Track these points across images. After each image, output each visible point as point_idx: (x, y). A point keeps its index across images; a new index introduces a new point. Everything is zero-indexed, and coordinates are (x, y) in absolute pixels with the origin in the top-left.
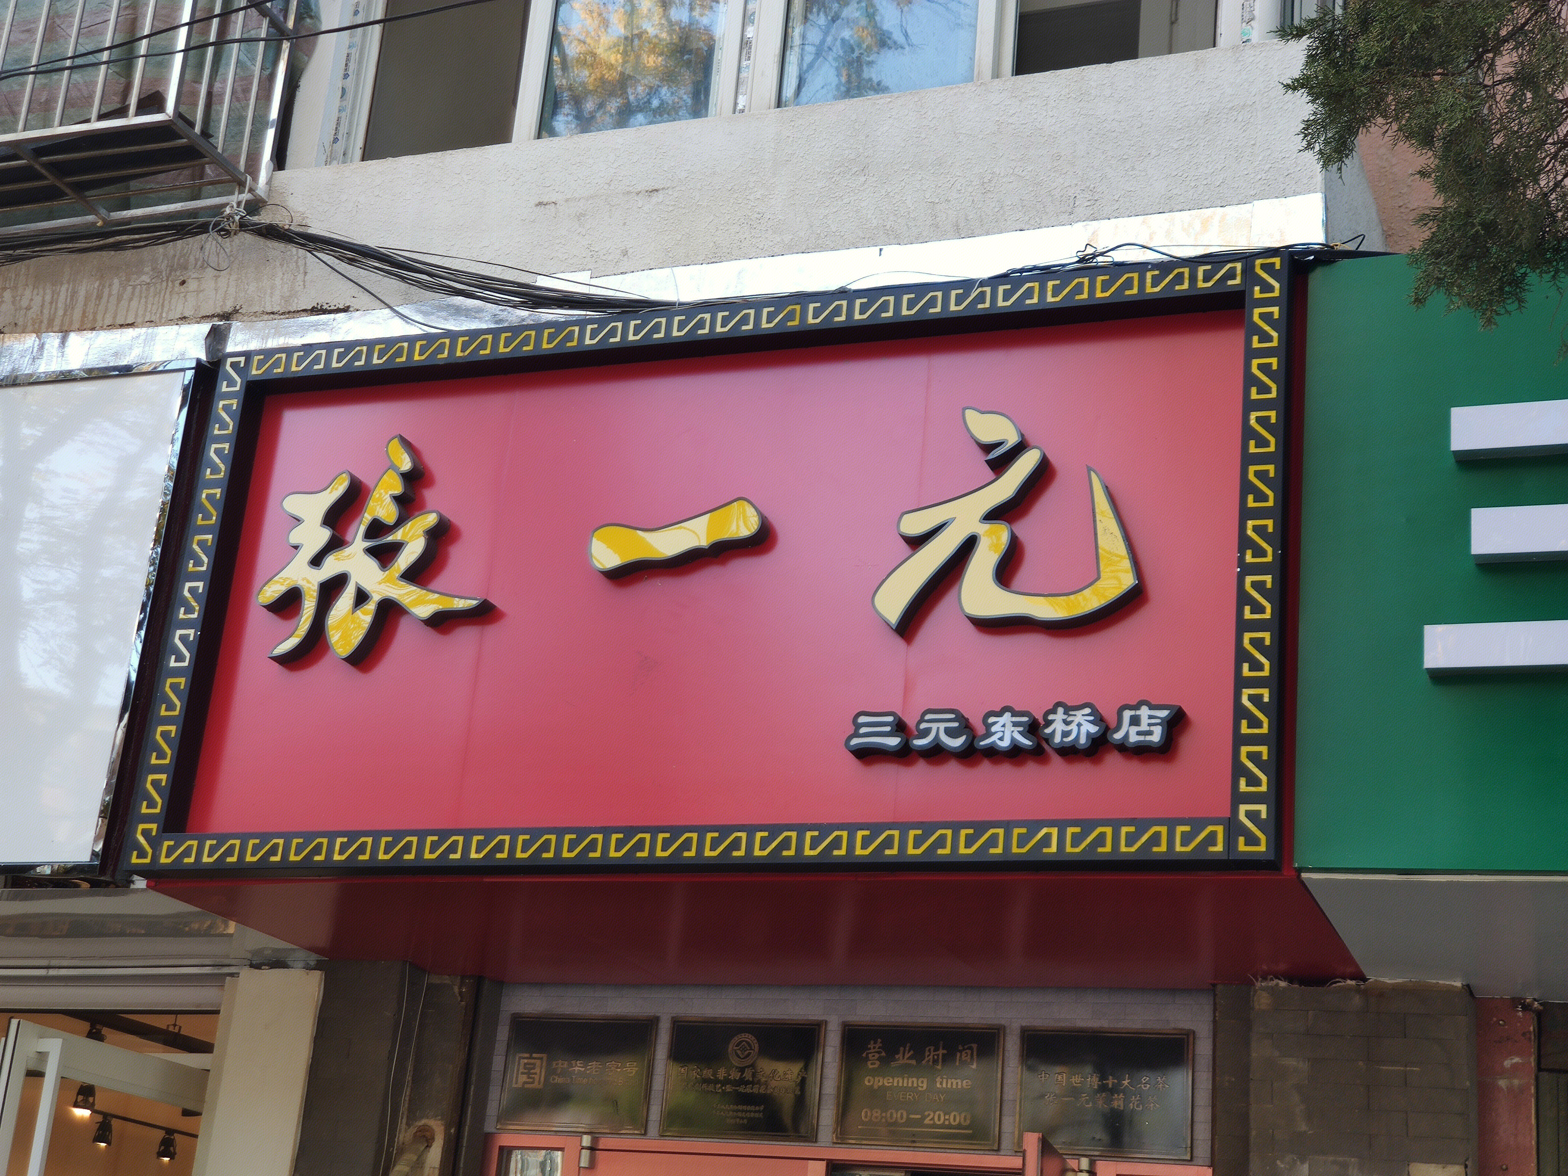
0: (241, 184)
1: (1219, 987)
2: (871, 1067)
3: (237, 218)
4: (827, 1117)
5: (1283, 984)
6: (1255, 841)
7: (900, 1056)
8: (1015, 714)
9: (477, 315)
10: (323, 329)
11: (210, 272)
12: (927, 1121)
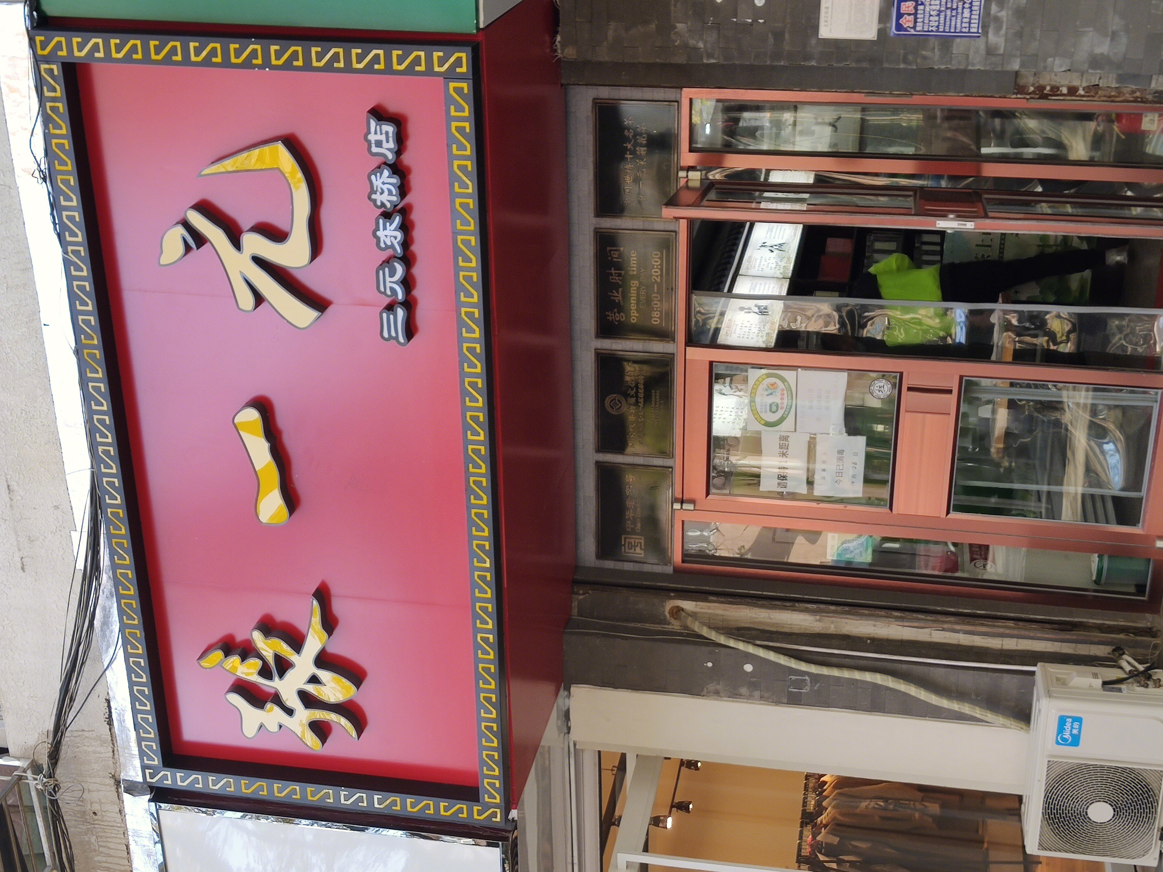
0: (20, 778)
1: (563, 81)
2: (624, 318)
3: (45, 780)
4: (658, 347)
5: (559, 38)
6: (459, 60)
7: (616, 299)
8: (377, 229)
9: (108, 610)
10: (123, 716)
11: (86, 795)
12: (658, 280)
